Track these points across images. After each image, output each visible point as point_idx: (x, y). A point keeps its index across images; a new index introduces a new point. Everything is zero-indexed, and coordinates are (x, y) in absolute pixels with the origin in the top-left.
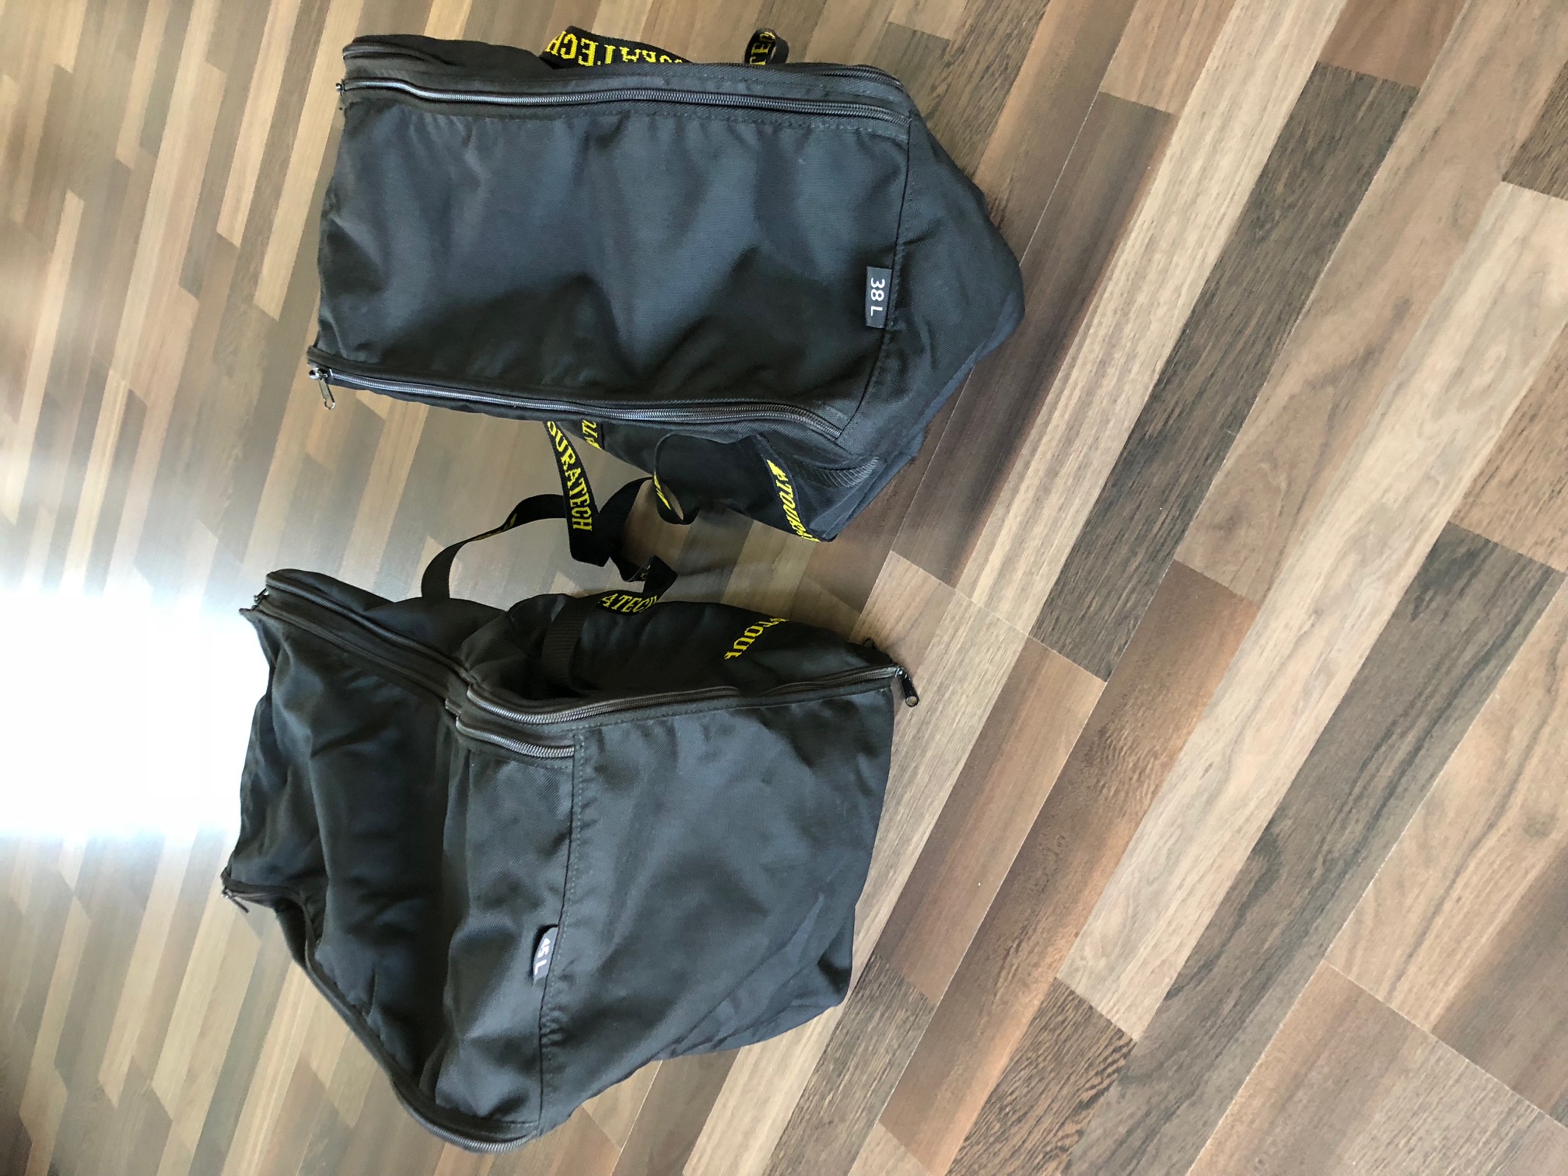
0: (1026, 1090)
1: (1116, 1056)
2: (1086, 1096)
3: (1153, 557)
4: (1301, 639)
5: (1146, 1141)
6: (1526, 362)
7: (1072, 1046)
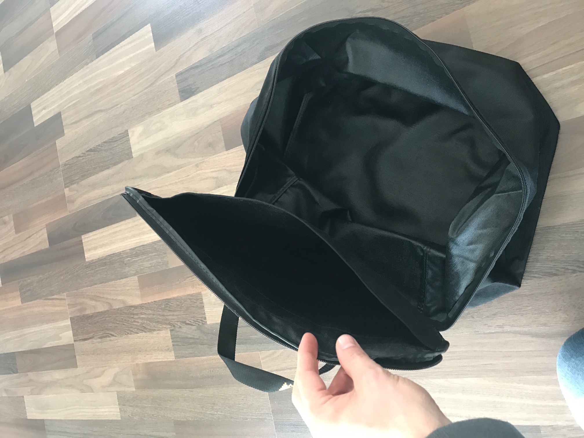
0: (176, 306)
1: (201, 322)
2: (188, 322)
5: (192, 343)
7: (193, 309)
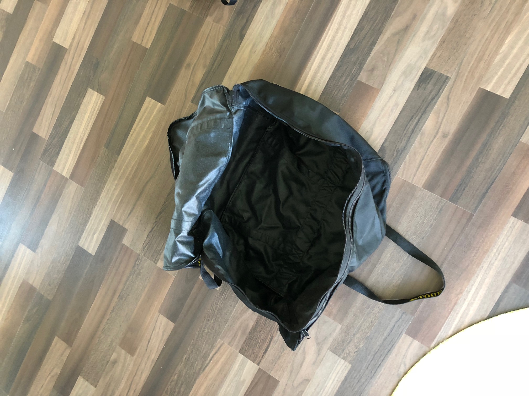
3: (352, 79)
4: (390, 97)
6: (443, 29)
